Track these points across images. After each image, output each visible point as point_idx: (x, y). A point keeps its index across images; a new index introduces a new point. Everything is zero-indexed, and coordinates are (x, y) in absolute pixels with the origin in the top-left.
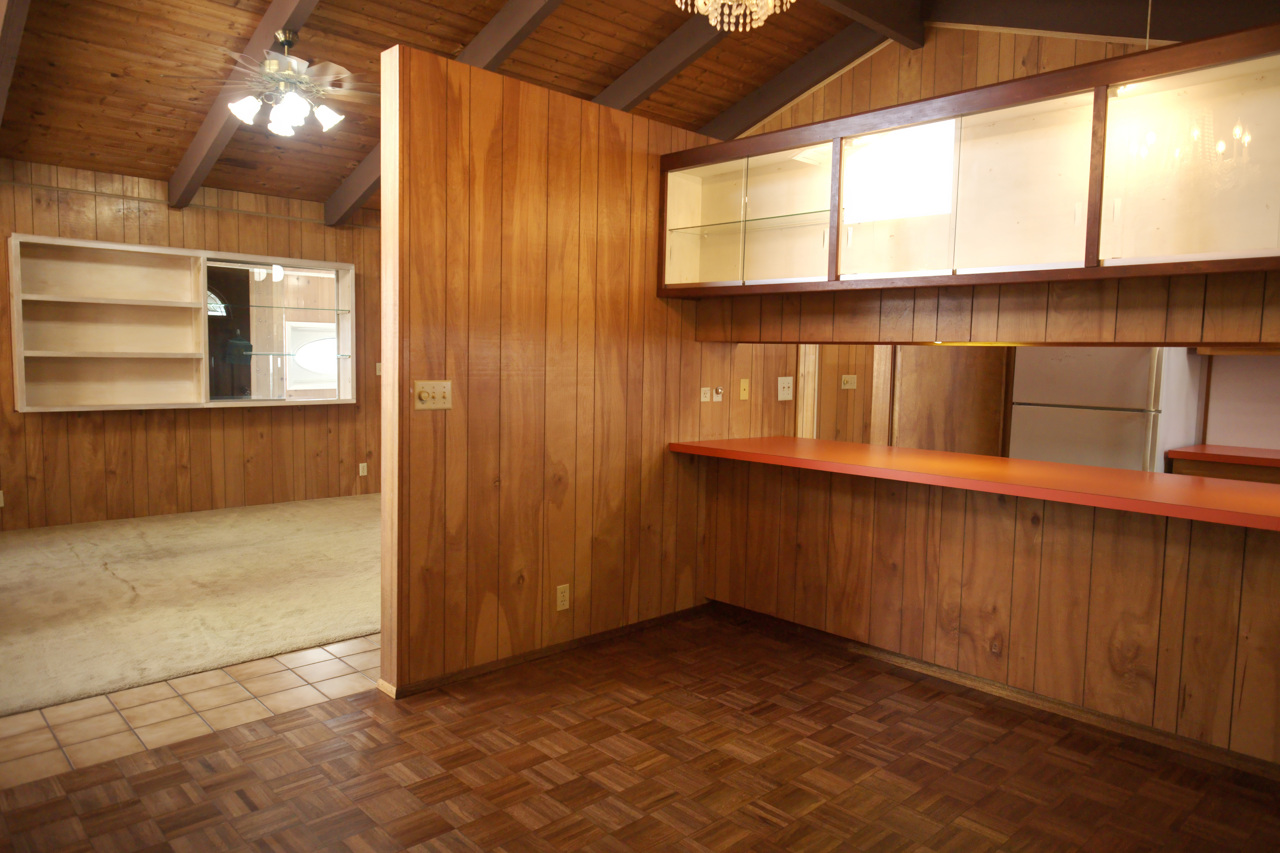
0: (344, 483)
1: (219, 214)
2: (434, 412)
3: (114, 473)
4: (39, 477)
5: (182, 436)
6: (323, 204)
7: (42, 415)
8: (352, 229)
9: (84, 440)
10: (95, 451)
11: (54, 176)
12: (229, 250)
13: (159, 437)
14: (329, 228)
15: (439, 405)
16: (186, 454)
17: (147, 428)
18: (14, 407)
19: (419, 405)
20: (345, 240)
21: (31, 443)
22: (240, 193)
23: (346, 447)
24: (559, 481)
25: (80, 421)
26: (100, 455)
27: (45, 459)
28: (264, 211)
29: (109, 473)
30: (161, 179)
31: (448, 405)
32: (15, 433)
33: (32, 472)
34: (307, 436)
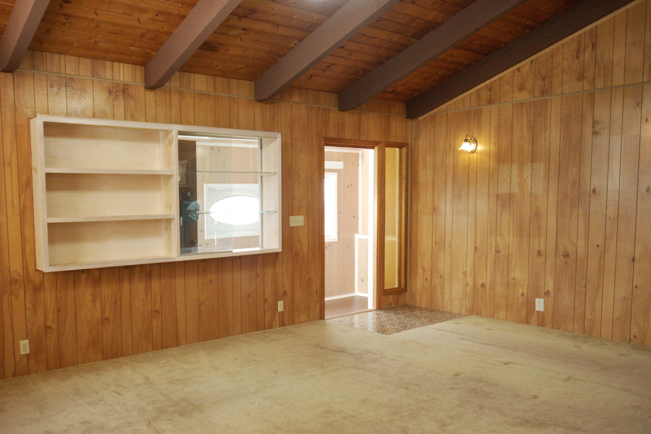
0: (268, 318)
1: (181, 94)
3: (107, 319)
4: (54, 326)
5: (156, 285)
6: (253, 83)
7: (56, 273)
8: (274, 103)
9: (86, 292)
10: (94, 301)
11: (63, 63)
12: (188, 123)
13: (139, 286)
14: (257, 103)
16: (158, 299)
17: (130, 280)
18: (36, 267)
20: (268, 114)
21: (48, 297)
22: (196, 75)
23: (269, 288)
25: (83, 276)
26: (98, 304)
27: (58, 310)
28: (213, 89)
29: (105, 320)
30: (141, 64)
32: (37, 289)
33: (49, 323)
34: (241, 279)
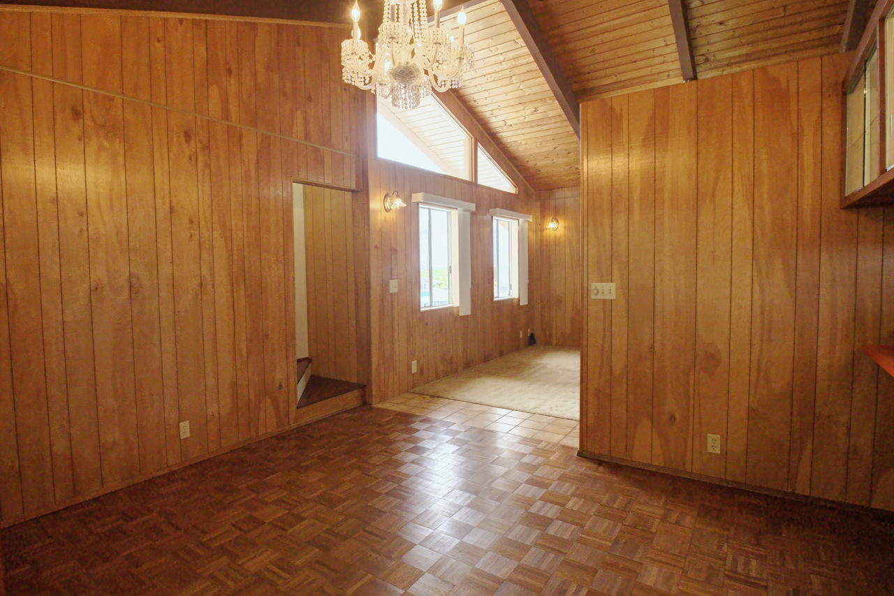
2: (604, 301)
15: (607, 297)
19: (593, 296)
24: (713, 357)
31: (613, 297)
